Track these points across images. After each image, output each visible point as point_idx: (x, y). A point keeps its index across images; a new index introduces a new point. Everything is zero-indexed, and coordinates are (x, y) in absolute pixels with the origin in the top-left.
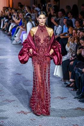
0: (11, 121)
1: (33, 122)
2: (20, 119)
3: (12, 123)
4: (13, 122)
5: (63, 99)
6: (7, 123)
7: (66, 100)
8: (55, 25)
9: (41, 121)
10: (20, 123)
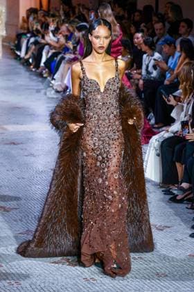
0: (38, 282)
1: (89, 286)
2: (59, 278)
3: (39, 287)
4: (42, 285)
5: (162, 230)
6: (28, 286)
7: (170, 232)
8: (145, 53)
9: (108, 284)
10: (59, 288)
